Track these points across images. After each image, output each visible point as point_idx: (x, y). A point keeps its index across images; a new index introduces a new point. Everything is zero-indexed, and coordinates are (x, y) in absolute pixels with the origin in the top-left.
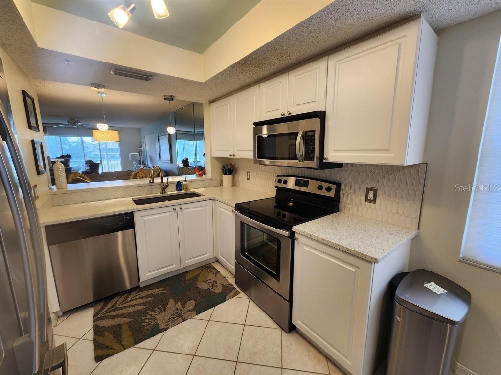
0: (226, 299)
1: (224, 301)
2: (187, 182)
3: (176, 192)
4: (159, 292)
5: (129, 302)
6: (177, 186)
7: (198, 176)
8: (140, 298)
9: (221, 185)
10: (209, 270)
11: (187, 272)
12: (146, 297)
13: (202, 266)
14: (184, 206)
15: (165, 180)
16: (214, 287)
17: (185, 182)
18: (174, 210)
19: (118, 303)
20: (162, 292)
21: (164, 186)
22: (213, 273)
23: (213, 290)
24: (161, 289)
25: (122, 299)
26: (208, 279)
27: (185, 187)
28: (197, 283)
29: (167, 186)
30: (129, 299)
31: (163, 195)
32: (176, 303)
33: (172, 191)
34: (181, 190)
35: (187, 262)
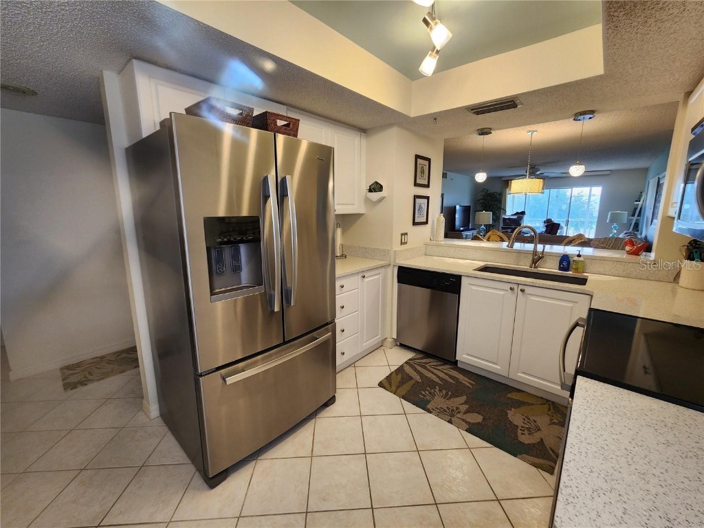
0: (519, 456)
1: (515, 455)
2: (581, 259)
4: (465, 383)
5: (439, 370)
6: (561, 262)
8: (446, 374)
10: (552, 410)
11: (519, 391)
12: (451, 377)
13: (548, 401)
14: (528, 290)
16: (526, 432)
17: (576, 258)
18: (511, 289)
19: (430, 364)
20: (468, 385)
21: (537, 258)
22: (551, 420)
23: (519, 432)
24: (470, 381)
25: (435, 364)
26: (532, 418)
27: (574, 266)
28: (513, 409)
29: (541, 258)
30: (438, 368)
31: (533, 270)
32: (465, 403)
33: (551, 267)
34: (567, 270)
35: (519, 374)
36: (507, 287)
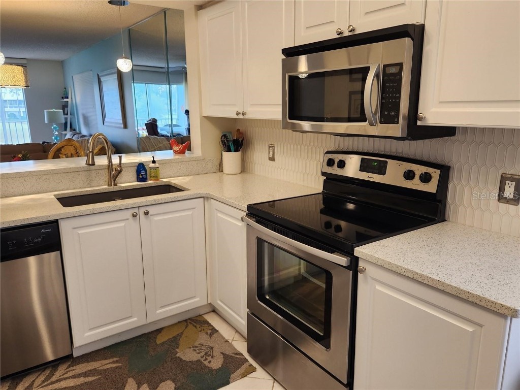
0: (231, 380)
1: (228, 383)
2: (157, 165)
3: (136, 184)
4: (108, 366)
5: (57, 381)
6: (138, 172)
7: (176, 152)
8: (74, 377)
9: (220, 169)
10: (198, 326)
11: (159, 331)
12: (84, 375)
13: (186, 321)
14: (151, 210)
15: (115, 159)
16: (209, 359)
17: (152, 165)
18: (134, 216)
19: (36, 384)
20: (115, 365)
21: (114, 173)
22: (207, 333)
23: (206, 363)
24: (111, 360)
25: (42, 378)
26: (197, 344)
27: (153, 174)
28: (178, 350)
29: (120, 172)
30: (54, 378)
31: (113, 188)
32: (139, 385)
33: (128, 181)
34: (144, 179)
35: (158, 312)
36: (128, 214)
